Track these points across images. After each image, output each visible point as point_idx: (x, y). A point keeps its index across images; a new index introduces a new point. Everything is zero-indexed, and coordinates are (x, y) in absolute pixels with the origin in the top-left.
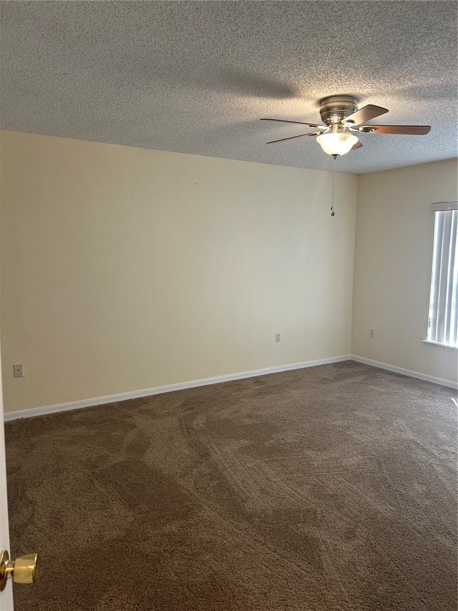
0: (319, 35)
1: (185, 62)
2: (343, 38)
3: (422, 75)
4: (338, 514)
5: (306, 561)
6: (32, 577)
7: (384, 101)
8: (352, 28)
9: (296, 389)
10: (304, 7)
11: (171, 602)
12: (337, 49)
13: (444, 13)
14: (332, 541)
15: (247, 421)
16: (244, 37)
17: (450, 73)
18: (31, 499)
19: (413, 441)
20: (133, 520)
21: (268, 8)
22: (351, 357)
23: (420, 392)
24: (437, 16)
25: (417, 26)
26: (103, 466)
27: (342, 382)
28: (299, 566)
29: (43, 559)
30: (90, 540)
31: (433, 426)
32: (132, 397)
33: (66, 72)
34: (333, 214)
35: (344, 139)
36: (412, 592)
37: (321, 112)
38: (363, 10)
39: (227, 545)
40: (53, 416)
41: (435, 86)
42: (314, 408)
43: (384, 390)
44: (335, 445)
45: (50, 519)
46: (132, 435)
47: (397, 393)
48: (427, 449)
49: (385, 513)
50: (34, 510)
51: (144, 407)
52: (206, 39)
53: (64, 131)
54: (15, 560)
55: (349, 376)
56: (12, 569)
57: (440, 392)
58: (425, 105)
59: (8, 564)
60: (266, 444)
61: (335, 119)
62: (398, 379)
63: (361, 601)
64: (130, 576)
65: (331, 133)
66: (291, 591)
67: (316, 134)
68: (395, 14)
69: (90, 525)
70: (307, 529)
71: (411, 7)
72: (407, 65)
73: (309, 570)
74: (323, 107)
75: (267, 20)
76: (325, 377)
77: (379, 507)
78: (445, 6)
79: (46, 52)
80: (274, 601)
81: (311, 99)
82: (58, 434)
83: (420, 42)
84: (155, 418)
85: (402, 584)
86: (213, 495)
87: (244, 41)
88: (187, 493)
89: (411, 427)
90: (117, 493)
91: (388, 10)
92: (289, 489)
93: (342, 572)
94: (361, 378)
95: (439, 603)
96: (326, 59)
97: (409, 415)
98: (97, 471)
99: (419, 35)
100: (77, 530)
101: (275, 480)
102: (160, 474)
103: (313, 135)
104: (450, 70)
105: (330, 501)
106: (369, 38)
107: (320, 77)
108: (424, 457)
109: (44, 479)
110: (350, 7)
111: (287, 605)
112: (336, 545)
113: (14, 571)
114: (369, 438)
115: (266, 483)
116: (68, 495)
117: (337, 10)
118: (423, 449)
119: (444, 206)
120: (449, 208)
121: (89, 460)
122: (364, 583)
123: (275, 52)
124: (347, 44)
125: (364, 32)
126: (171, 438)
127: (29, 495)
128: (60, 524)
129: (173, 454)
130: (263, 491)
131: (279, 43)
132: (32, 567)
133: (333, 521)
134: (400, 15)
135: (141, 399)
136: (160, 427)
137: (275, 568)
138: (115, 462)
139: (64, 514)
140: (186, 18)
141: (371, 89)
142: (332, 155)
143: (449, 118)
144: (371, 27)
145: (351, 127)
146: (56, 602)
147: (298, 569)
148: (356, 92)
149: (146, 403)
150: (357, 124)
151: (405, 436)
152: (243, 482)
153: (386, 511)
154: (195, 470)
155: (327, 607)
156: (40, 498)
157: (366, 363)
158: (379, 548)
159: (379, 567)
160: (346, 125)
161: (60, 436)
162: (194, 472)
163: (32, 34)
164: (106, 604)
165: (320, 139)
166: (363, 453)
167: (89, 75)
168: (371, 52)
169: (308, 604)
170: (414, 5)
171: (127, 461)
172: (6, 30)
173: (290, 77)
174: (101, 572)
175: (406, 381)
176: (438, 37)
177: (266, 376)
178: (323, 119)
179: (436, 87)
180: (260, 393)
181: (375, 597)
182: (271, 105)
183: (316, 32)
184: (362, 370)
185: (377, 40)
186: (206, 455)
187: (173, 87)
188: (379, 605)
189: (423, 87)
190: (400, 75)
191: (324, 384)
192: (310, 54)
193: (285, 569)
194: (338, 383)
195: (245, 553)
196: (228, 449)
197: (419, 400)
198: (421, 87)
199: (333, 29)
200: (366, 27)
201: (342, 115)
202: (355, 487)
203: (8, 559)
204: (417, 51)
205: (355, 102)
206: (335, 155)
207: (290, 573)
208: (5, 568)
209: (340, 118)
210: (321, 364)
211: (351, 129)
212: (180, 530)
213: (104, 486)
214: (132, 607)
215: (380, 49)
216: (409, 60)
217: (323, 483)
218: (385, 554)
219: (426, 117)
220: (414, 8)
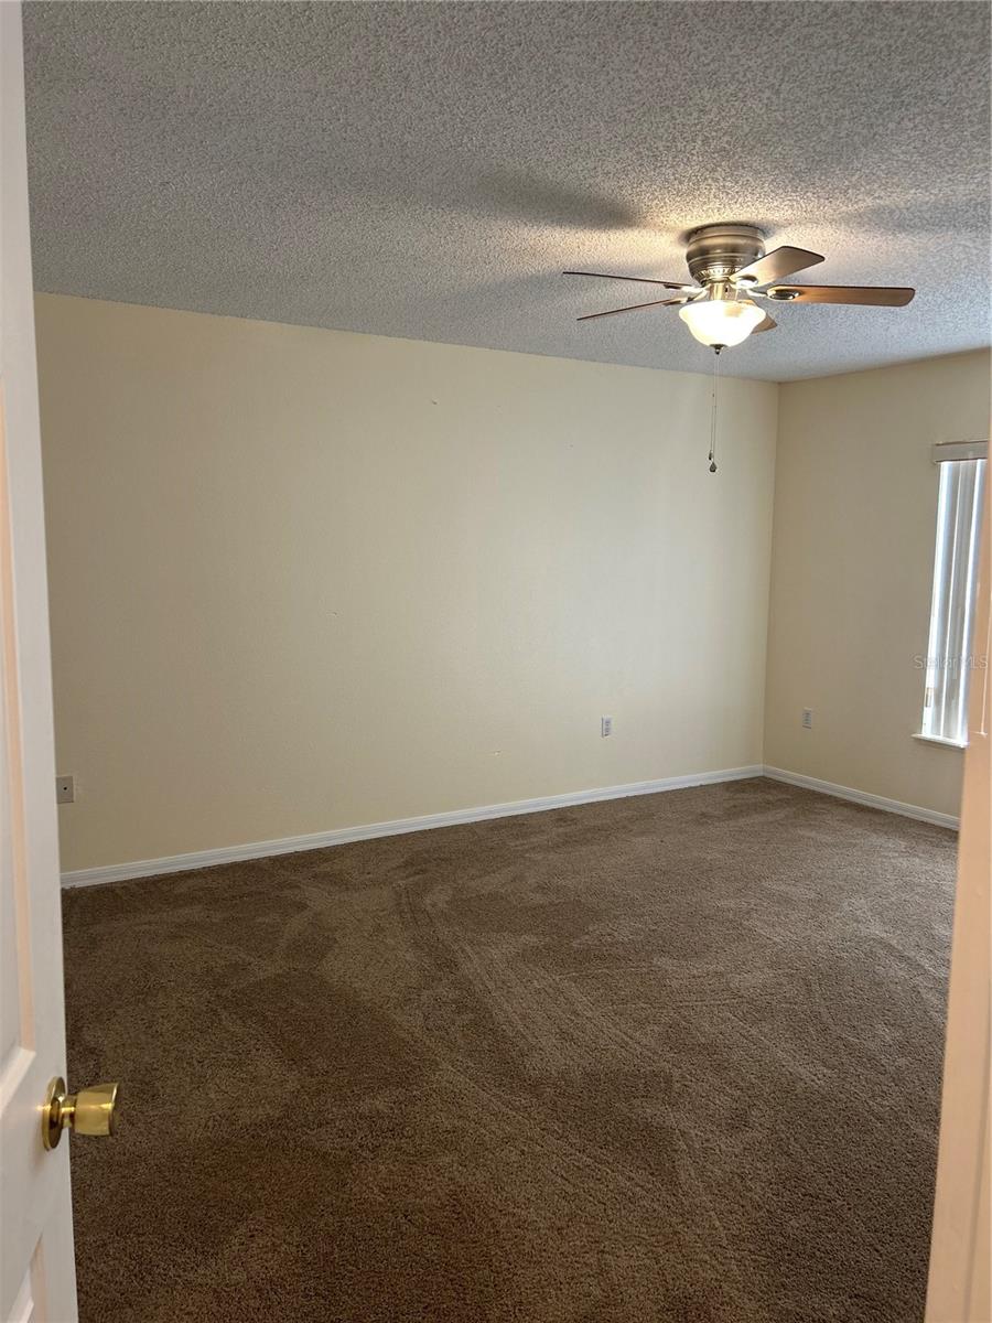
0: (676, 109)
1: (407, 161)
2: (723, 114)
3: (893, 183)
4: (717, 1082)
5: (645, 1169)
6: (107, 1123)
7: (820, 235)
8: (741, 95)
9: (643, 833)
10: (641, 56)
11: (371, 1242)
12: (714, 134)
13: (924, 65)
14: (699, 1133)
15: (539, 899)
16: (525, 112)
17: (949, 179)
18: (92, 1044)
19: (881, 942)
20: (299, 1087)
21: (570, 59)
22: (764, 770)
23: (903, 844)
24: (910, 71)
25: (872, 91)
26: (238, 984)
27: (742, 821)
28: (630, 1179)
29: (117, 1158)
30: (210, 1123)
31: (925, 911)
32: (299, 848)
33: (166, 180)
34: (713, 469)
35: (736, 313)
36: (856, 1231)
37: (689, 257)
38: (760, 61)
39: (487, 1138)
40: (137, 885)
41: (921, 206)
42: (679, 874)
43: (829, 839)
44: (718, 948)
45: (130, 1083)
46: (296, 924)
47: (855, 846)
48: (909, 958)
49: (813, 1081)
50: (98, 1065)
51: (325, 868)
52: (447, 117)
53: (160, 295)
54: (76, 1094)
55: (755, 810)
56: (73, 1109)
57: (946, 843)
58: (906, 243)
59: (64, 1101)
60: (575, 944)
61: (717, 271)
62: (859, 815)
63: (751, 1247)
64: (290, 1192)
65: (709, 300)
66: (611, 1226)
67: (678, 302)
68: (824, 68)
69: (212, 1096)
70: (649, 1111)
71: (855, 55)
72: (859, 166)
73: (650, 1186)
74: (693, 247)
75: (568, 81)
76: (704, 810)
77: (801, 1070)
78: (923, 52)
79: (127, 143)
80: (578, 1243)
81: (668, 230)
82: (146, 920)
83: (881, 121)
84: (347, 889)
85: (839, 1217)
86: (461, 1042)
87: (524, 121)
88: (408, 1038)
89: (880, 914)
90: (266, 1036)
91: (810, 61)
92: (618, 1032)
93: (716, 1192)
94: (781, 814)
95: (911, 1253)
96: (693, 154)
97: (878, 889)
98: (225, 992)
99: (877, 107)
100: (186, 1105)
101: (589, 1014)
102: (354, 1001)
103: (672, 303)
104: (948, 173)
105: (700, 1057)
106: (777, 114)
107: (684, 187)
108: (901, 973)
109: (120, 1007)
110: (732, 56)
111: (603, 1252)
112: (707, 1141)
113: (77, 1112)
114: (789, 934)
115: (572, 1021)
116: (166, 1038)
117: (706, 62)
118: (902, 958)
119: (958, 450)
120: (970, 455)
121: (209, 971)
122: (761, 1213)
123: (587, 140)
124: (733, 125)
125: (765, 101)
126: (379, 929)
127: (88, 1038)
128: (151, 1093)
129: (382, 961)
130: (564, 1035)
131: (594, 123)
132: (109, 1106)
133: (704, 1094)
134: (835, 69)
135: (318, 851)
136: (356, 907)
137: (582, 1182)
138: (262, 975)
139: (158, 1074)
140: (407, 79)
141: (790, 212)
142: (712, 345)
143: (958, 269)
144: (778, 92)
145: (751, 290)
146: (141, 1239)
147: (628, 1184)
148: (760, 217)
149: (326, 861)
150: (762, 283)
151: (864, 932)
152: (524, 1017)
153: (816, 1078)
154: (425, 993)
155: (683, 1256)
156: (110, 1043)
157: (794, 782)
158: (794, 1147)
159: (793, 1183)
160: (740, 285)
161: (150, 923)
162: (424, 998)
163: (101, 107)
164: (243, 1244)
165: (688, 314)
166: (774, 965)
167: (213, 185)
168: (784, 141)
169: (643, 1250)
170: (861, 51)
171: (288, 973)
172: (49, 100)
173: (621, 188)
174: (233, 1185)
175: (878, 821)
176: (917, 110)
177: (581, 807)
178: (693, 271)
179: (925, 208)
180: (565, 843)
181: (780, 1239)
182: (587, 243)
183: (668, 103)
184: (784, 796)
185: (794, 118)
186: (451, 965)
187: (384, 209)
188: (789, 1255)
189: (897, 206)
190: (847, 183)
191: (702, 824)
192: (660, 144)
193: (602, 1183)
194: (732, 823)
195: (523, 1152)
196: (495, 953)
197: (901, 860)
198: (894, 207)
199: (702, 98)
200: (768, 93)
201: (732, 264)
202: (754, 1031)
203: (64, 1091)
204: (877, 137)
205: (760, 237)
206: (718, 347)
207: (612, 1191)
208: (59, 1108)
209: (726, 270)
210: (698, 784)
211: (751, 293)
212: (392, 1109)
213: (239, 1022)
214: (294, 1249)
215: (800, 135)
216: (862, 155)
217: (689, 1022)
218: (807, 1160)
219: (911, 266)
220: (862, 56)
